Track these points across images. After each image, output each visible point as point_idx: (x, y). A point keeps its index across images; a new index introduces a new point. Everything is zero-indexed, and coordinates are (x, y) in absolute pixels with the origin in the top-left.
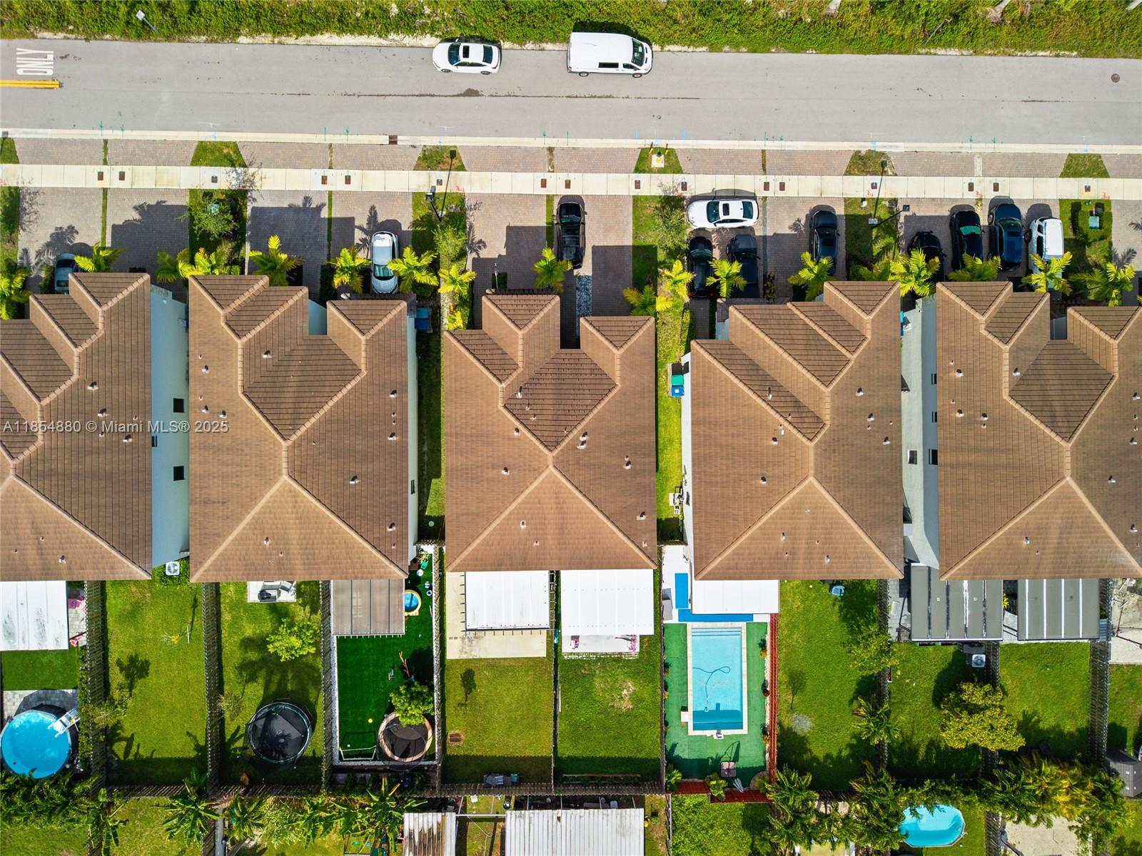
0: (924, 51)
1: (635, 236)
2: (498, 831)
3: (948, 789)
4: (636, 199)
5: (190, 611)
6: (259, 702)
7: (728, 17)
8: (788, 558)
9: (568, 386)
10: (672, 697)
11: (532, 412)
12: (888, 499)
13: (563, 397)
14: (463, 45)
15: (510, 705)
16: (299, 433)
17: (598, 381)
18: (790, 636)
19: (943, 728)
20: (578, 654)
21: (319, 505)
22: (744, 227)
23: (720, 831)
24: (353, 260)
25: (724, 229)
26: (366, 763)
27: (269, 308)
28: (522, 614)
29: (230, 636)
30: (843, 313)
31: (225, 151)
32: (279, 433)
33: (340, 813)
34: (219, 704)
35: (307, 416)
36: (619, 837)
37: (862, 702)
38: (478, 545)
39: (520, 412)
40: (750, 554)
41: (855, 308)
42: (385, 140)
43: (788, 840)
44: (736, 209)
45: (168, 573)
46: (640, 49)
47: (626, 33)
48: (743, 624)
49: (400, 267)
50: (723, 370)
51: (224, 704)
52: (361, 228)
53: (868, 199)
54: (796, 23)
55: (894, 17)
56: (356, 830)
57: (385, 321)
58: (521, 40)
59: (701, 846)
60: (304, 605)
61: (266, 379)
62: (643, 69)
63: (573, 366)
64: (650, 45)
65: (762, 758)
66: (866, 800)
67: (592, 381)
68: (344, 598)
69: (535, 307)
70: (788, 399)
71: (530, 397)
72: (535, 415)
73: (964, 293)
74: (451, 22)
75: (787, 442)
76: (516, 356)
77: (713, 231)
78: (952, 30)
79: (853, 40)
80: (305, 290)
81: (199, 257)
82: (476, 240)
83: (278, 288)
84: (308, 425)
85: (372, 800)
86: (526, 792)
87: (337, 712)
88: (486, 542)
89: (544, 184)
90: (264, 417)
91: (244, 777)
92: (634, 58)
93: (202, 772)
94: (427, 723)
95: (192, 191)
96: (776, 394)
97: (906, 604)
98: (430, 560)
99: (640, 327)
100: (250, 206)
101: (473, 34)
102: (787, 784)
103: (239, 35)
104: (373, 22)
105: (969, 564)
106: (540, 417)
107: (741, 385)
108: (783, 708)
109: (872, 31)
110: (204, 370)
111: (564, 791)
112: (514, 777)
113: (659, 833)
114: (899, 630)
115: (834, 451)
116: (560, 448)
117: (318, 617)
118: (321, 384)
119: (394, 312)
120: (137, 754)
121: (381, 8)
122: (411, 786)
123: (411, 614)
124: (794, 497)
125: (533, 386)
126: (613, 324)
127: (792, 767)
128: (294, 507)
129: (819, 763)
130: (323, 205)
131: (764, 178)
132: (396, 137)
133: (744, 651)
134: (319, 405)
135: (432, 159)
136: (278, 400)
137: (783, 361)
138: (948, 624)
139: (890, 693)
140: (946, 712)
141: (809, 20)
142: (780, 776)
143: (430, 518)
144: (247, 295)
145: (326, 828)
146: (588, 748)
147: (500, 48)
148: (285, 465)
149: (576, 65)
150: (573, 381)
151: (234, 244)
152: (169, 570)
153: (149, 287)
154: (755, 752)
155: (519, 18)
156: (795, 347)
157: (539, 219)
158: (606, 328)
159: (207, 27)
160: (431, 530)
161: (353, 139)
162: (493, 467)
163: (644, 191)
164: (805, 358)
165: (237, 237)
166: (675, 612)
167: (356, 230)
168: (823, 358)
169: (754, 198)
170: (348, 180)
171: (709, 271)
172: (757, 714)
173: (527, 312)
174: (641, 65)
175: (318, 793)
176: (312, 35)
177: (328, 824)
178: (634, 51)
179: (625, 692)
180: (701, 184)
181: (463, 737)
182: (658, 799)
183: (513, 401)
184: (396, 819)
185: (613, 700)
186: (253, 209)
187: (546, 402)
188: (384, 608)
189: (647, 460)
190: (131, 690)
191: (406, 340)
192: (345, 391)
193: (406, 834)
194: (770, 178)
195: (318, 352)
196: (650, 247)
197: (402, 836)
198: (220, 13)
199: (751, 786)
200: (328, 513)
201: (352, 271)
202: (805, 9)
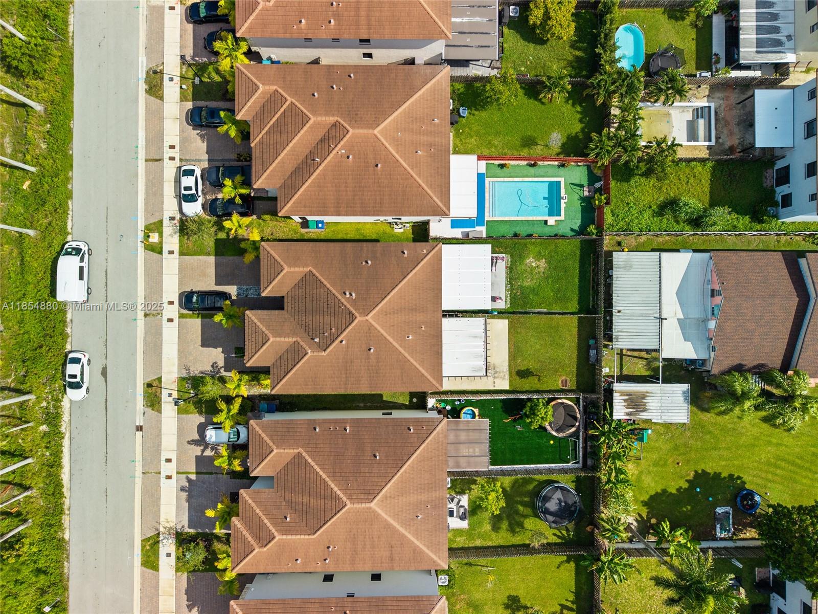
0: (71, 41)
1: (208, 254)
2: (629, 353)
3: (603, 35)
4: (182, 254)
5: (474, 568)
6: (537, 519)
7: (46, 185)
8: (435, 149)
9: (311, 305)
10: (537, 231)
11: (329, 331)
12: (393, 75)
13: (318, 309)
14: (67, 379)
15: (541, 345)
16: (341, 495)
17: (307, 283)
18: (496, 147)
19: (560, 38)
20: (507, 297)
21: (393, 481)
22: (202, 176)
23: (631, 198)
24: (223, 457)
25: (203, 190)
26: (581, 445)
27: (254, 517)
28: (476, 337)
29: (492, 540)
30: (258, 106)
31: (148, 547)
32: (341, 509)
33: (613, 463)
34: (536, 547)
35: (330, 490)
36: (632, 270)
37: (542, 95)
38: (424, 369)
39: (328, 339)
40: (431, 176)
41: (254, 98)
42: (139, 434)
43: (635, 150)
44: (188, 181)
45: (447, 583)
46: (70, 250)
47: (57, 260)
48: (487, 180)
49: (228, 424)
50: (299, 193)
51: (536, 544)
52: (203, 451)
53: (181, 84)
54: (51, 135)
55: (45, 63)
56: (624, 451)
57: (263, 435)
58: (64, 336)
59: (641, 212)
60: (470, 489)
61: (305, 519)
62: (85, 248)
63: (296, 301)
64: (67, 242)
65: (581, 168)
66: (610, 95)
67: (307, 287)
68: (463, 461)
69: (254, 328)
70: (319, 147)
71: (318, 333)
72: (331, 329)
73: (244, 16)
74: (52, 387)
75: (350, 148)
76: (289, 342)
77: (205, 198)
78: (54, 20)
79: (63, 93)
80: (242, 491)
81: (220, 566)
82: (211, 369)
83: (240, 510)
84: (336, 489)
85: (604, 441)
86: (601, 334)
87: (545, 465)
88: (422, 363)
89: (171, 320)
90: (330, 519)
91: (588, 529)
92: (75, 255)
93: (583, 558)
94: (553, 403)
95: (177, 570)
96: (316, 156)
97: (474, 63)
98: (440, 401)
99: (268, 252)
100: (187, 530)
101: (60, 371)
102: (597, 151)
103: (63, 538)
104: (53, 443)
105: (440, 18)
106: (332, 325)
107: (310, 181)
108: (546, 152)
109: (56, 79)
110: (298, 562)
111: (601, 307)
112: (592, 342)
113: (632, 241)
114: (493, 68)
115: (356, 114)
116: (354, 311)
117: (478, 479)
118: (307, 480)
119: (257, 429)
120: (572, 602)
121: (43, 438)
122: (596, 414)
123: (477, 414)
124: (389, 144)
125: (311, 330)
126: (266, 273)
127: (587, 147)
128: (394, 498)
129: (585, 127)
130: (187, 478)
131: (166, 160)
132: (137, 427)
133: (506, 179)
134: (322, 482)
135: (153, 400)
136: (319, 509)
137: (293, 149)
138: (486, 33)
139: (537, 76)
140: (549, 36)
141: (49, 126)
142: (592, 156)
143: (411, 401)
144: (245, 532)
145: (622, 473)
146: (572, 291)
147: (71, 352)
148: (363, 505)
149: (81, 297)
150: (307, 301)
151: (215, 541)
152: (444, 583)
153: (241, 601)
154: (577, 173)
155: (48, 338)
156: (282, 140)
157: (196, 323)
158: (269, 277)
159: (58, 562)
160: (419, 401)
161: (139, 457)
162: (368, 358)
163: (176, 248)
164: (290, 134)
165: (209, 539)
166: (478, 228)
167: (205, 454)
168: (290, 122)
169: (180, 167)
170: (169, 460)
171: (231, 201)
172: (550, 171)
173: (257, 334)
174: (81, 250)
175: (599, 478)
176: (63, 486)
177: (619, 471)
178: (71, 254)
179: (533, 264)
180: (170, 206)
181: (564, 378)
182: (608, 242)
183: (321, 345)
184: (617, 425)
185: (539, 273)
186: (189, 527)
187: (321, 321)
188: (471, 433)
189: (365, 249)
190: (528, 608)
191: (278, 421)
192: (313, 464)
193: (628, 417)
194: (166, 157)
195: (286, 482)
196: (216, 243)
197: (631, 420)
198: (47, 553)
199: (601, 175)
200: (399, 474)
201: (230, 458)
202: (41, 129)
